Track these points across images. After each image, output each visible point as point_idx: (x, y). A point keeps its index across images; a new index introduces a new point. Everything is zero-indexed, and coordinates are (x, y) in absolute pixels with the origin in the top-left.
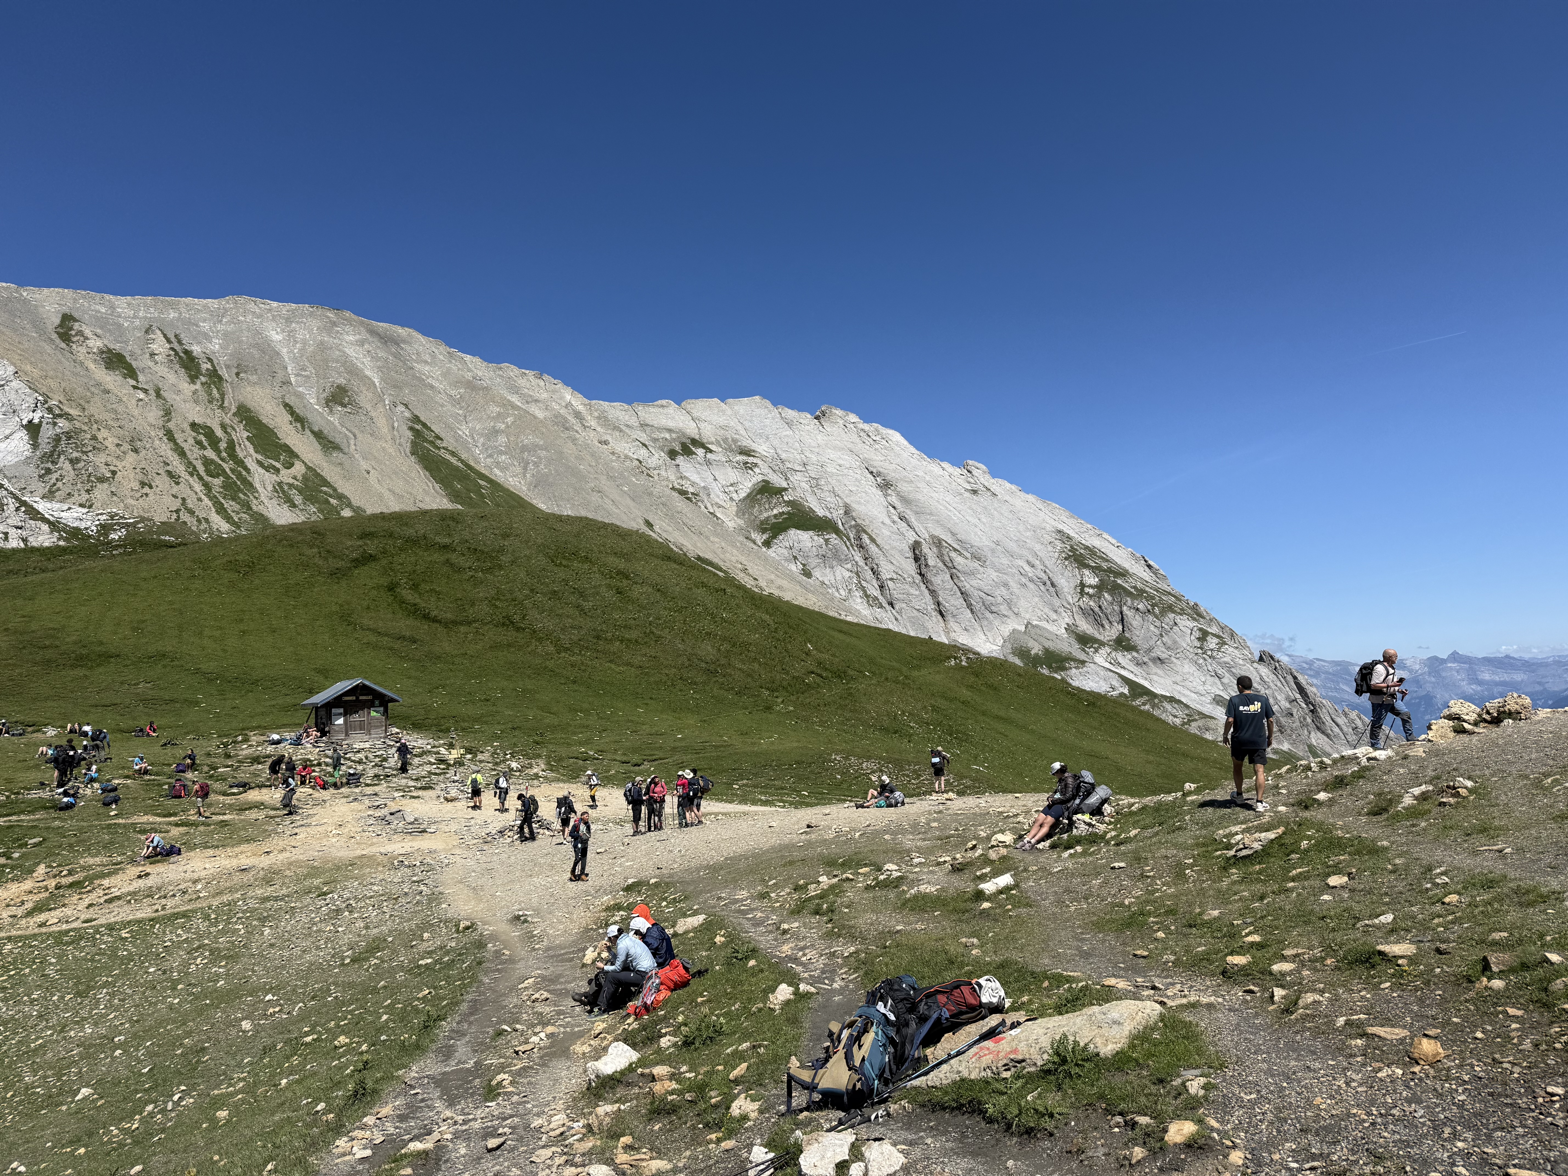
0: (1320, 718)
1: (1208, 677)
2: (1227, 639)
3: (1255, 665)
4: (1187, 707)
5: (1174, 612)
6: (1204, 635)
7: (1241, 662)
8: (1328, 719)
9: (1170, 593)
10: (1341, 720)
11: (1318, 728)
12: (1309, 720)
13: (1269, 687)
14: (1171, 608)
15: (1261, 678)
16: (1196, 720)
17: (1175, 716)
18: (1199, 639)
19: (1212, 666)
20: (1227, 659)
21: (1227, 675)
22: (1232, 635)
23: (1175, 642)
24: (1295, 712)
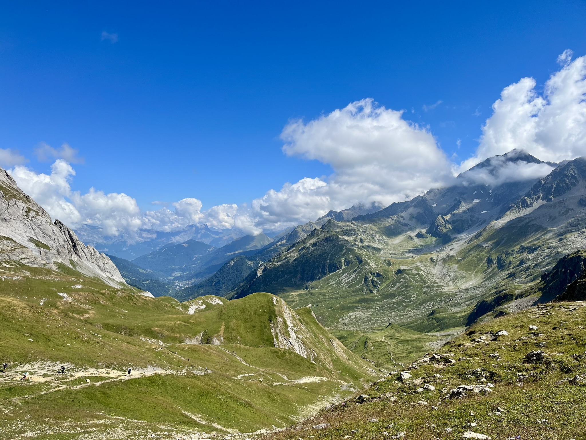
0: (77, 249)
1: (28, 229)
2: (40, 213)
3: (51, 225)
4: (15, 242)
5: (16, 198)
6: (29, 210)
7: (45, 224)
8: (81, 249)
9: (16, 190)
10: (86, 250)
11: (76, 253)
12: (72, 250)
13: (56, 235)
14: (15, 197)
15: (53, 231)
16: (18, 248)
17: (8, 246)
18: (26, 212)
19: (31, 224)
20: (39, 222)
21: (37, 229)
22: (43, 211)
23: (14, 212)
24: (66, 246)
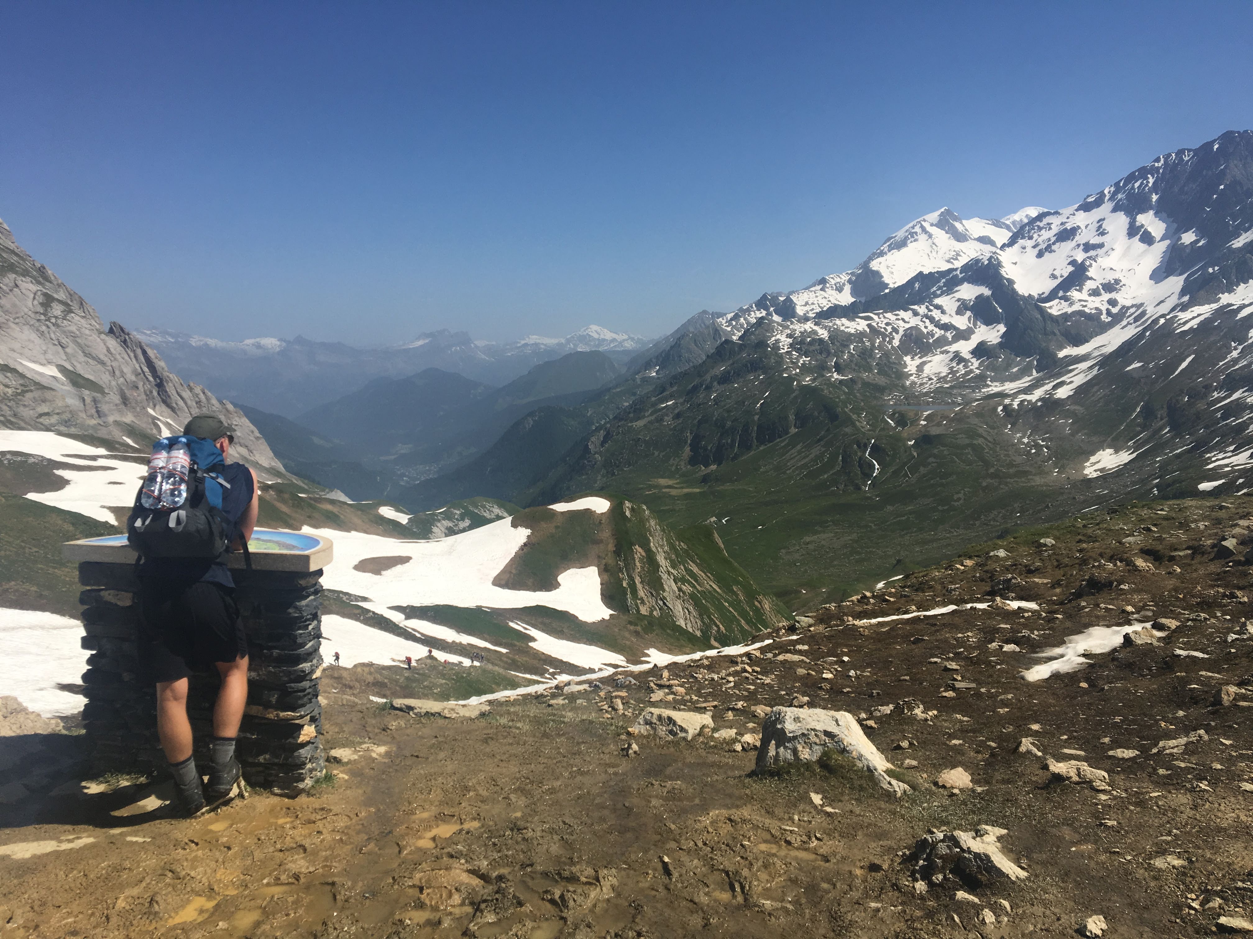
0: (166, 392)
1: (51, 346)
2: (75, 306)
3: (103, 336)
4: (22, 376)
5: (16, 273)
6: (48, 301)
7: (87, 332)
8: (174, 392)
9: (13, 252)
10: (186, 394)
11: (164, 402)
12: (155, 393)
13: (115, 359)
14: (11, 268)
15: (108, 350)
16: (31, 391)
17: (7, 386)
18: (42, 304)
19: (55, 334)
20: (73, 328)
21: (71, 345)
22: (81, 303)
23: (14, 305)
24: (140, 385)
